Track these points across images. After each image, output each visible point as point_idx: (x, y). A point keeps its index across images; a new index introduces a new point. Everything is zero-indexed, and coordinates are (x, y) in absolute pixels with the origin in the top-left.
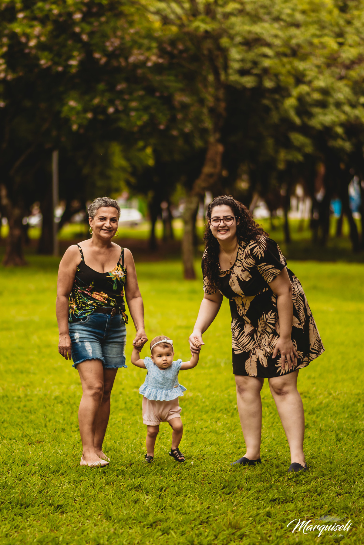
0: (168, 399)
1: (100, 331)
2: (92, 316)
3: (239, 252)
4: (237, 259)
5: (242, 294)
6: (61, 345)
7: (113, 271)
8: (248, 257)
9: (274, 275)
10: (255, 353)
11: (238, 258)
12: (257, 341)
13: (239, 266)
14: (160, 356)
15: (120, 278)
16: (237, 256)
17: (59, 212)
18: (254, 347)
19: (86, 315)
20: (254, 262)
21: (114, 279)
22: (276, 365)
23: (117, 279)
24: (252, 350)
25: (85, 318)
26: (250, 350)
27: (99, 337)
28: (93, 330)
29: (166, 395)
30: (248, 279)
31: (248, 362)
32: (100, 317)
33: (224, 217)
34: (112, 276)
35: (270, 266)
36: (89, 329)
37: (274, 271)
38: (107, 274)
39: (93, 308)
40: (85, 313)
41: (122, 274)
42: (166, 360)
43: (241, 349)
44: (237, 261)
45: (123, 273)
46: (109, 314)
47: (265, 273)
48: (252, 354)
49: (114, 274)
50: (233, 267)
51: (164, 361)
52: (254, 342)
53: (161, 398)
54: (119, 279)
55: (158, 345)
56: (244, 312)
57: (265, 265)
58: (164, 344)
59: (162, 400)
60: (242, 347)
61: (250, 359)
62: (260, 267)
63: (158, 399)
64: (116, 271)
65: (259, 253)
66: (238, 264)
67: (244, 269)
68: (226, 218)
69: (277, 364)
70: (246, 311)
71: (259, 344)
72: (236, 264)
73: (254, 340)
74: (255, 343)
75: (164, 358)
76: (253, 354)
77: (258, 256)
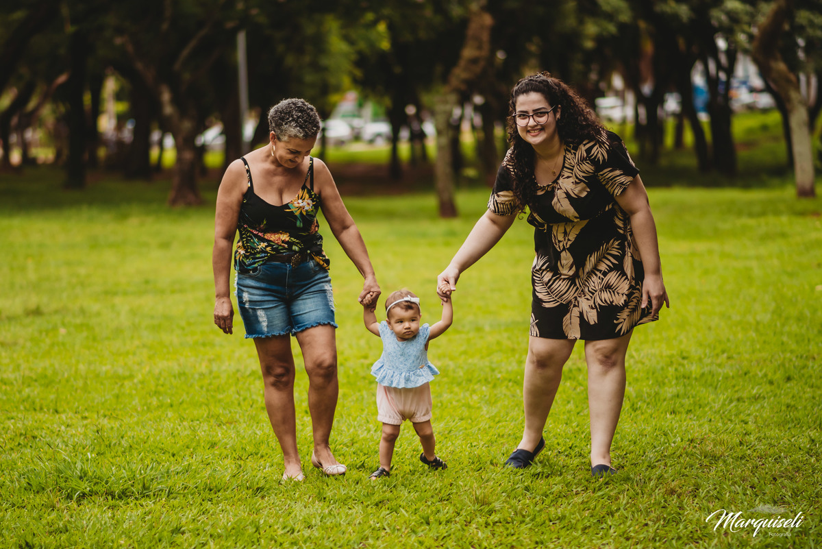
0: (410, 386)
1: (279, 288)
2: (264, 267)
3: (567, 156)
4: (564, 166)
5: (576, 217)
6: (216, 314)
7: (295, 200)
8: (582, 161)
9: (624, 185)
10: (577, 304)
11: (566, 165)
12: (580, 286)
13: (568, 177)
14: (401, 321)
15: (307, 211)
16: (564, 163)
17: (249, 129)
18: (576, 295)
19: (256, 265)
20: (593, 168)
21: (297, 213)
22: (615, 321)
23: (301, 213)
24: (573, 300)
25: (255, 270)
26: (570, 301)
27: (279, 295)
28: (268, 287)
29: (407, 380)
30: (584, 194)
31: (566, 319)
32: (276, 267)
33: (534, 111)
34: (293, 209)
35: (618, 172)
36: (263, 285)
37: (623, 179)
38: (287, 206)
39: (265, 256)
40: (255, 263)
41: (308, 204)
42: (409, 328)
43: (556, 300)
44: (565, 169)
45: (310, 202)
46: (289, 263)
47: (610, 182)
48: (572, 306)
49: (297, 205)
50: (558, 178)
51: (406, 329)
52: (575, 288)
53: (398, 384)
54: (305, 213)
55: (397, 305)
56: (567, 244)
57: (611, 171)
58: (407, 304)
59: (400, 387)
60: (558, 297)
61: (569, 314)
62: (602, 175)
63: (394, 385)
64: (300, 201)
65: (599, 155)
66: (566, 174)
67: (577, 181)
68: (538, 113)
69: (617, 319)
70: (569, 243)
71: (582, 291)
72: (563, 174)
73: (576, 285)
74: (577, 288)
75: (407, 324)
76: (575, 306)
77: (599, 159)
